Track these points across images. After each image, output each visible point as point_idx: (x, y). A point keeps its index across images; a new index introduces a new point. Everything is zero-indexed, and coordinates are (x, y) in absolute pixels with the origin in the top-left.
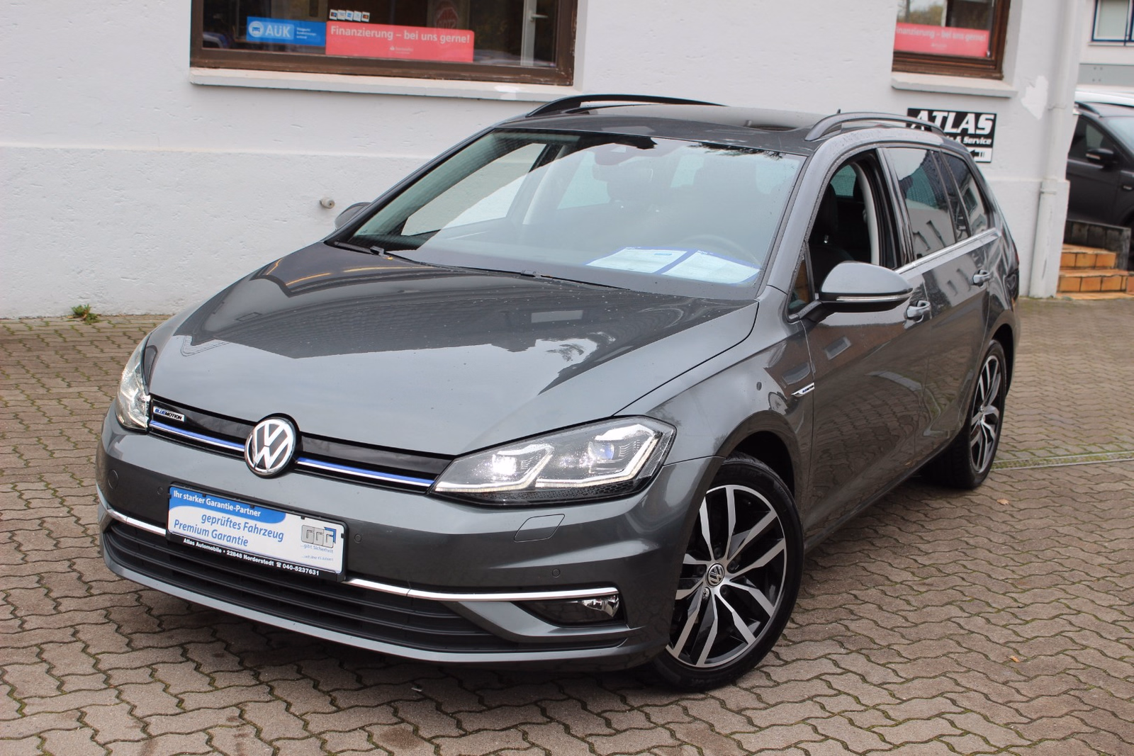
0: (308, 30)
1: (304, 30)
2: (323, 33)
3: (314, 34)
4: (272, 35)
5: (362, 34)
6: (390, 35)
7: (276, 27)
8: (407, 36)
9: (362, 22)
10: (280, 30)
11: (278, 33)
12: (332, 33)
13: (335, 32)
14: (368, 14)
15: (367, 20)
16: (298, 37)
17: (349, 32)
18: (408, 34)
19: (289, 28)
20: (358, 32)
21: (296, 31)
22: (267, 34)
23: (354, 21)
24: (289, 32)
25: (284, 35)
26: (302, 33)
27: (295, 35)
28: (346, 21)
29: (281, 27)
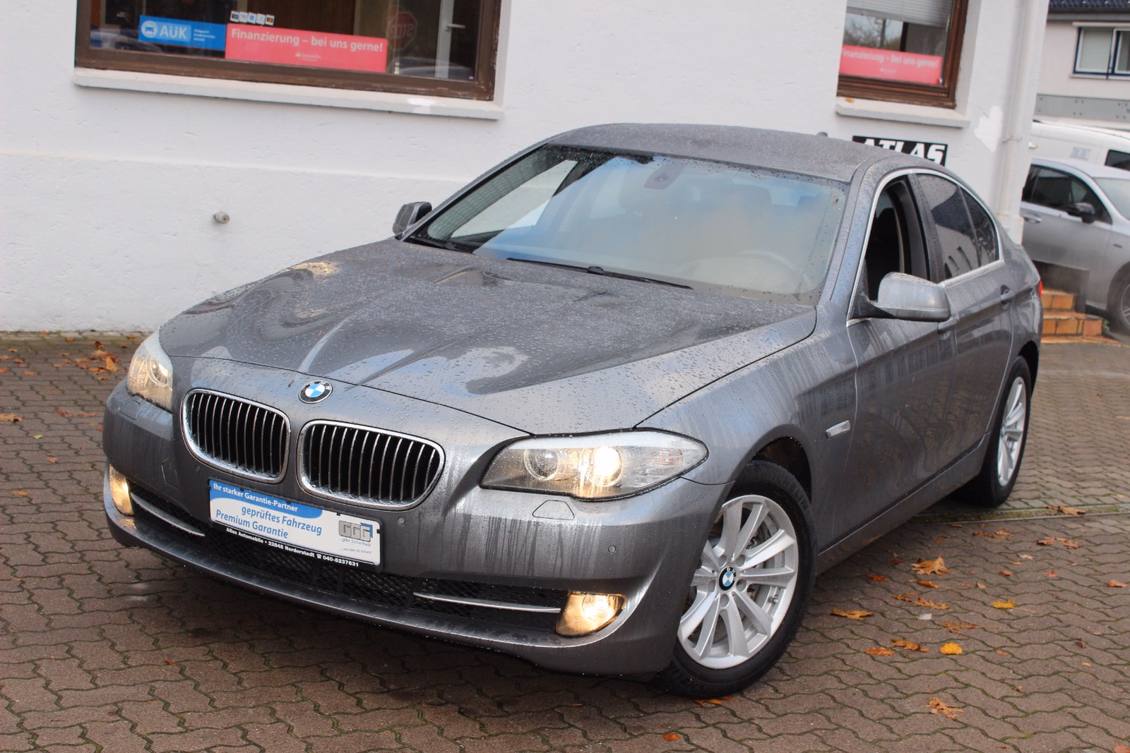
0: (207, 32)
1: (202, 32)
2: (223, 37)
3: (213, 37)
4: (167, 36)
5: (265, 38)
6: (296, 40)
7: (171, 27)
8: (314, 42)
9: (265, 25)
10: (176, 32)
11: (173, 34)
12: (233, 36)
13: (236, 36)
14: (273, 17)
15: (272, 24)
16: (195, 39)
17: (252, 35)
18: (316, 40)
19: (185, 29)
20: (261, 37)
21: (193, 32)
22: (161, 35)
23: (257, 24)
24: (185, 33)
25: (180, 37)
26: (200, 35)
27: (193, 37)
28: (249, 24)
29: (176, 28)
